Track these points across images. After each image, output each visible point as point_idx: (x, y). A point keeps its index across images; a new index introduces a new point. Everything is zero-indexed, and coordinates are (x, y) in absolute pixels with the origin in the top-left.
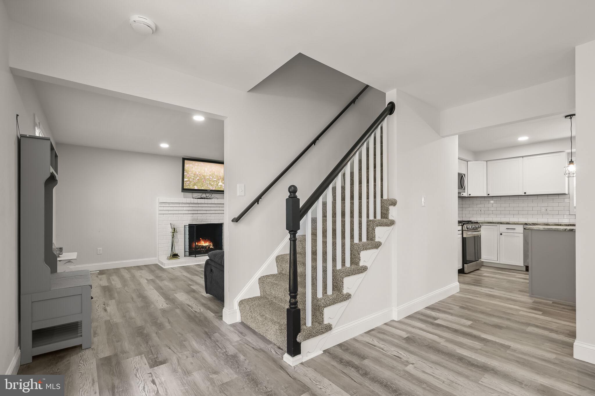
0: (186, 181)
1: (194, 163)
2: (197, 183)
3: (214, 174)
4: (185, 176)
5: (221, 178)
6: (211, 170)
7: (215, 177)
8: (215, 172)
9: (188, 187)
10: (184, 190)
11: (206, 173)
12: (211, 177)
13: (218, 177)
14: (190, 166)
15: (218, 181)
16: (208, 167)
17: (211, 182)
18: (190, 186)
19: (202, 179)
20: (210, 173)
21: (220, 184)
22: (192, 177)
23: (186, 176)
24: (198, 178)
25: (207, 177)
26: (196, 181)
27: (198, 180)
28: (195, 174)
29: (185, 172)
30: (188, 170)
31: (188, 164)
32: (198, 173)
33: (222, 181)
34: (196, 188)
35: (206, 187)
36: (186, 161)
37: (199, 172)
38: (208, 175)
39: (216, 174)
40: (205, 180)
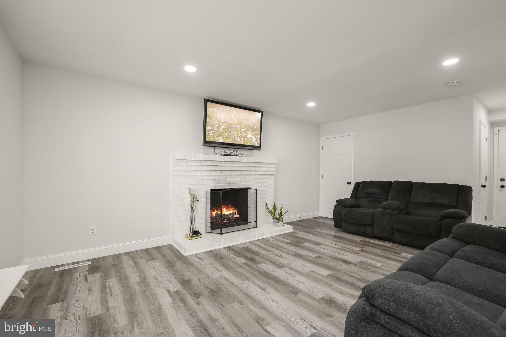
0: (210, 131)
1: (218, 107)
2: (222, 133)
3: (242, 123)
4: (207, 123)
5: (250, 129)
6: (238, 117)
7: (243, 126)
8: (242, 120)
9: (212, 138)
10: (207, 143)
11: (233, 121)
12: (239, 127)
13: (247, 126)
14: (214, 110)
15: (247, 132)
16: (235, 112)
17: (238, 133)
18: (213, 137)
19: (229, 128)
20: (237, 121)
21: (250, 136)
22: (216, 125)
23: (209, 124)
24: (223, 126)
25: (234, 126)
26: (221, 130)
27: (223, 129)
28: (220, 122)
29: (207, 117)
30: (212, 116)
31: (211, 107)
32: (223, 120)
33: (251, 133)
34: (221, 141)
35: (233, 139)
36: (209, 104)
37: (225, 120)
38: (236, 123)
39: (244, 122)
40: (232, 130)
